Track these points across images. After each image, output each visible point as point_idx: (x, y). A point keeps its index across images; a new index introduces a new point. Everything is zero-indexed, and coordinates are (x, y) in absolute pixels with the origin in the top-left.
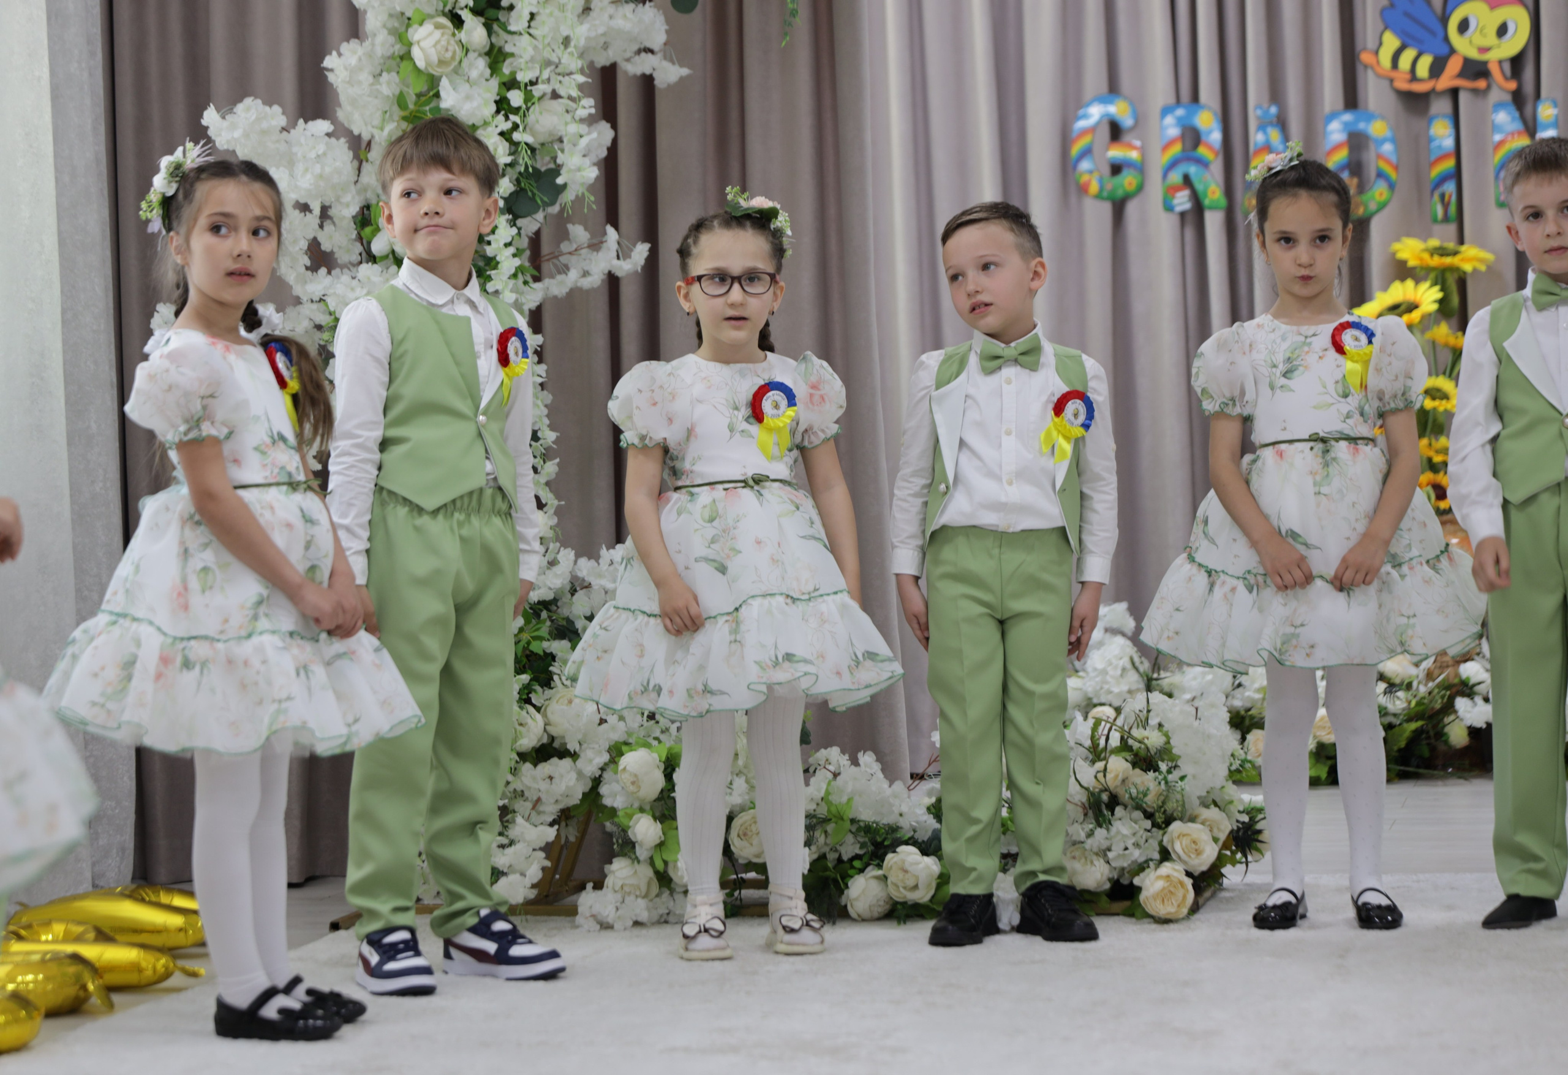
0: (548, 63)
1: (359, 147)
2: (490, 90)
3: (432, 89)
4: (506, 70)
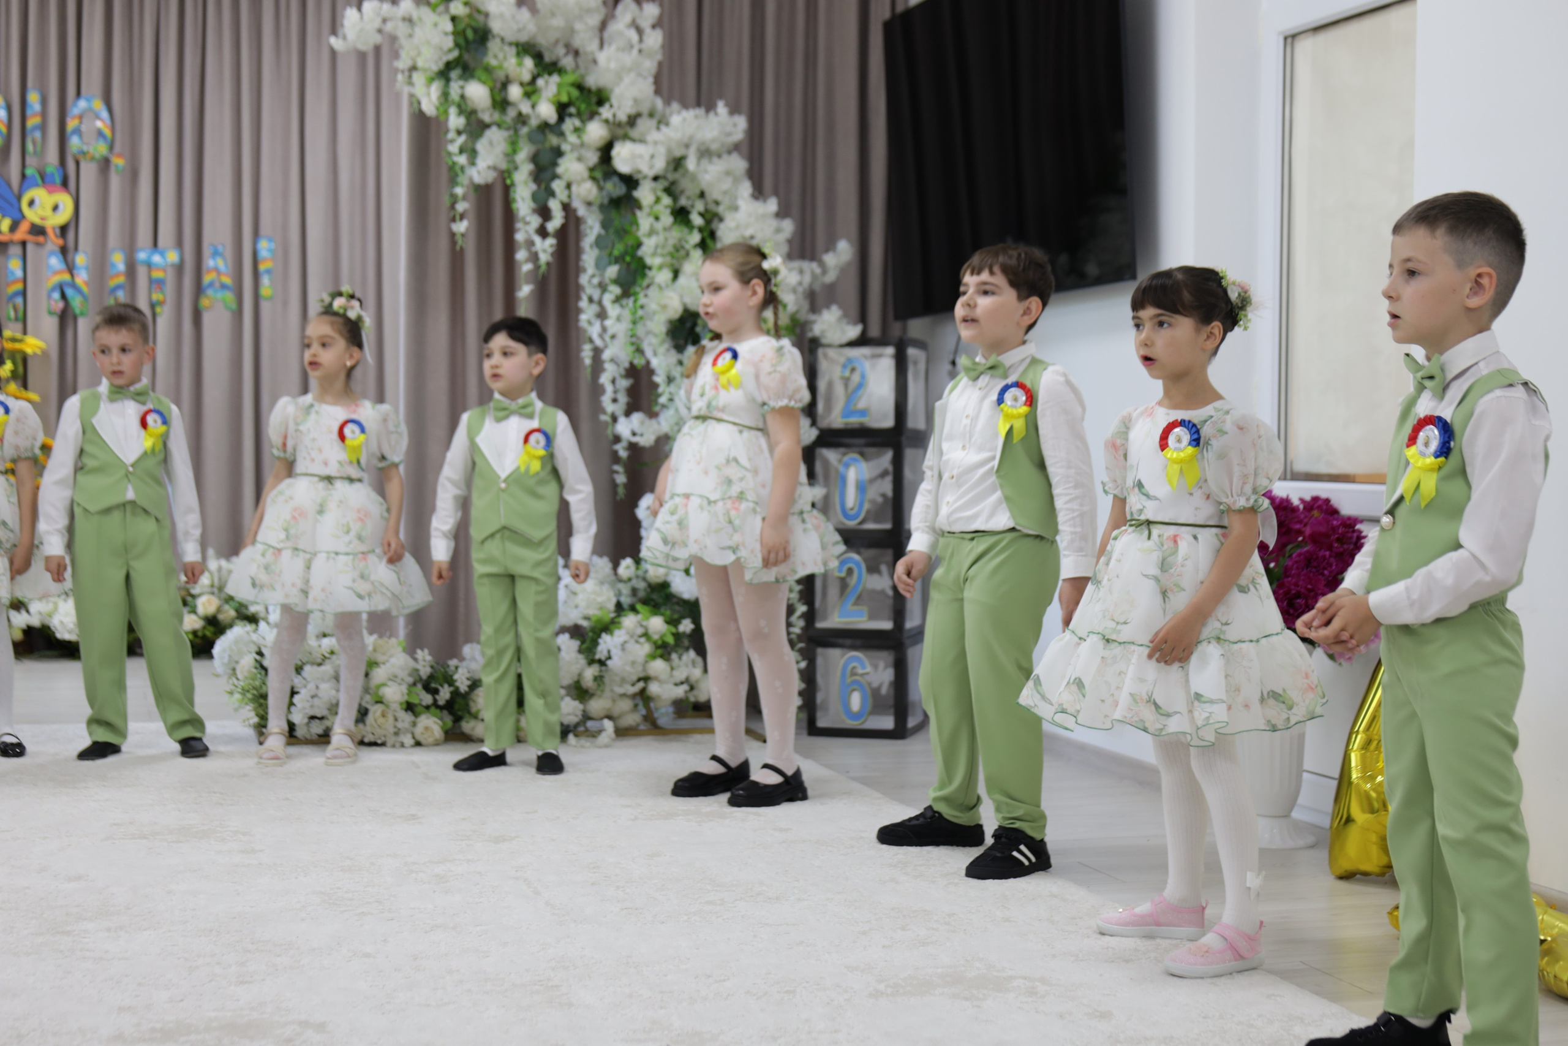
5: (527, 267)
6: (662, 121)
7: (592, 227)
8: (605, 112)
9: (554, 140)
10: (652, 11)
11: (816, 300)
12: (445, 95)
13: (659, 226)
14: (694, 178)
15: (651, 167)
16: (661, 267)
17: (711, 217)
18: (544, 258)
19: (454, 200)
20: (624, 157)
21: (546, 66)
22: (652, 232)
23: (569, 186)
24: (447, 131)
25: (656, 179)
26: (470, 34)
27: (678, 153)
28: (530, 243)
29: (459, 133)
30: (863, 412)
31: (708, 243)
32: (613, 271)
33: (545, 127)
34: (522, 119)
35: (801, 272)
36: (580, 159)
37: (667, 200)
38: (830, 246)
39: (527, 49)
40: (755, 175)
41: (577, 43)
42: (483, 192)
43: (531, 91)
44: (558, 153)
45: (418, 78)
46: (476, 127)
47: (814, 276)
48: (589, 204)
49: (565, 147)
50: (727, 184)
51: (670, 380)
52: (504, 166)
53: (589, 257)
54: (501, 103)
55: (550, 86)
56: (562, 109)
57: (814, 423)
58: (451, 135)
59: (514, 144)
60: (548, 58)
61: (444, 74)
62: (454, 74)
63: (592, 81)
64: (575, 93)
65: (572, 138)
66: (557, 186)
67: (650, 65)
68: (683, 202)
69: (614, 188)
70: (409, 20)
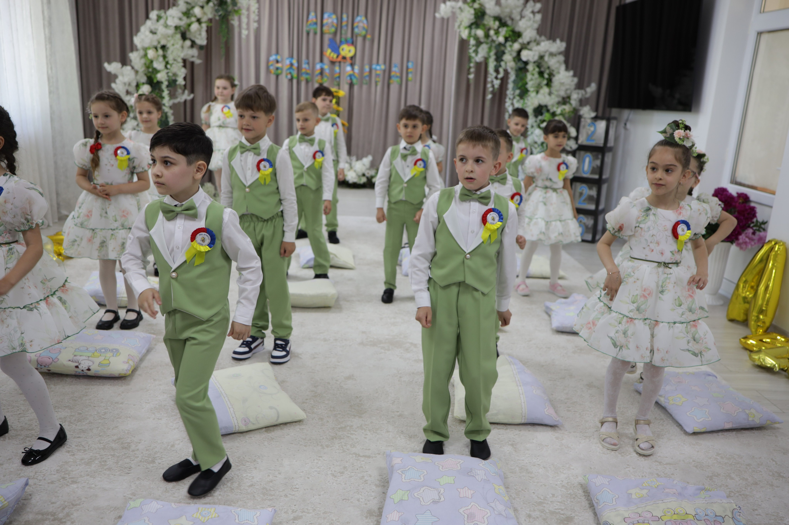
0: (175, 60)
1: (137, 72)
2: (163, 64)
3: (152, 62)
4: (167, 60)
5: (491, 89)
6: (538, 44)
7: (512, 77)
8: (520, 40)
9: (503, 48)
10: (538, 6)
11: (582, 102)
12: (470, 33)
13: (534, 78)
14: (546, 62)
15: (533, 58)
16: (533, 91)
17: (551, 75)
18: (496, 86)
19: (470, 68)
20: (525, 55)
21: (503, 24)
22: (532, 80)
23: (506, 63)
24: (469, 45)
25: (535, 62)
26: (479, 14)
27: (542, 54)
28: (492, 82)
29: (473, 46)
30: (593, 140)
31: (549, 84)
32: (518, 92)
33: (500, 44)
34: (493, 41)
35: (578, 94)
36: (511, 55)
37: (537, 69)
38: (589, 85)
39: (498, 18)
40: (566, 62)
41: (513, 16)
42: (478, 65)
43: (497, 32)
44: (503, 53)
45: (462, 28)
46: (479, 43)
47: (583, 95)
48: (512, 68)
49: (506, 51)
50: (557, 65)
51: (532, 127)
52: (486, 55)
53: (510, 86)
54: (487, 36)
55: (503, 31)
56: (506, 39)
57: (577, 143)
58: (471, 47)
59: (490, 49)
60: (503, 21)
61: (470, 27)
62: (473, 26)
63: (517, 29)
64: (511, 33)
65: (509, 48)
66: (503, 64)
67: (536, 26)
68: (542, 69)
69: (520, 65)
70: (460, 8)
